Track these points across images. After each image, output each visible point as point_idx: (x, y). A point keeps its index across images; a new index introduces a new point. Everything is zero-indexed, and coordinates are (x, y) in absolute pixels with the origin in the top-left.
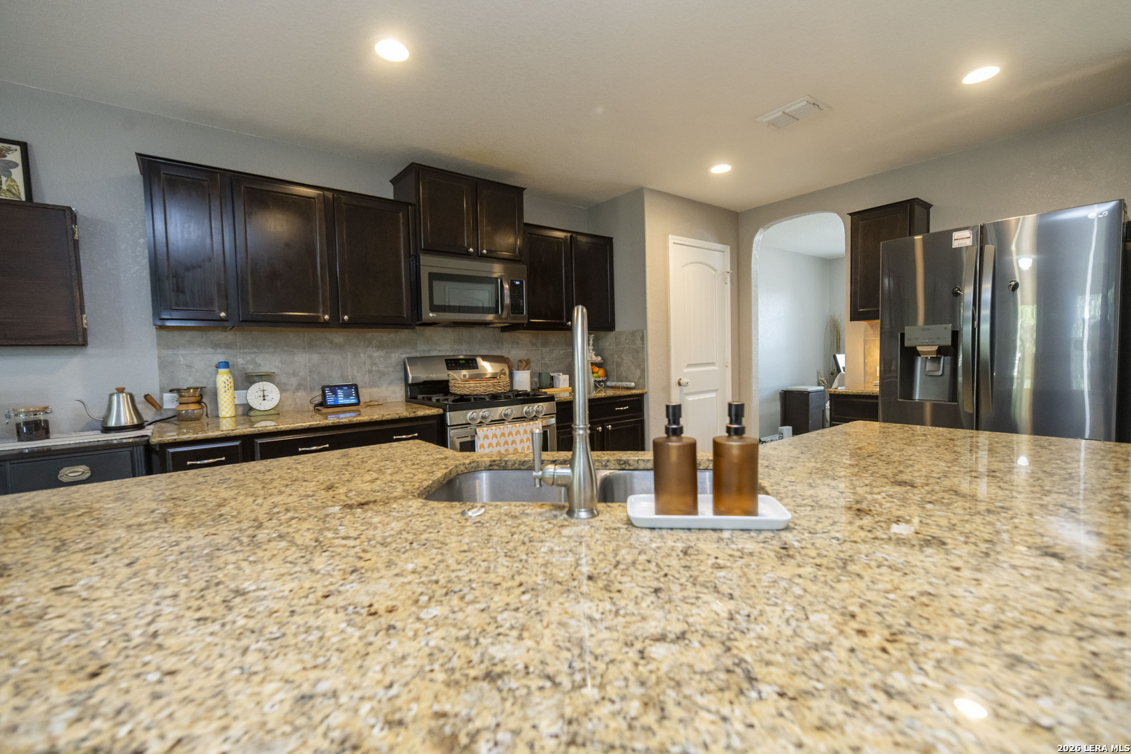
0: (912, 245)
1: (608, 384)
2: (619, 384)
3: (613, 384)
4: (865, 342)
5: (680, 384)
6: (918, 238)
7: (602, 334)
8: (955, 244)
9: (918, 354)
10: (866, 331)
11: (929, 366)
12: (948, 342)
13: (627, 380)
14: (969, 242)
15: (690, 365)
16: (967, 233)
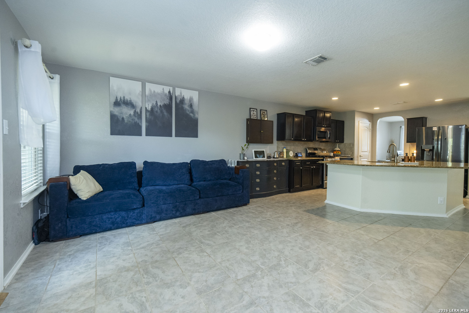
0: (422, 129)
1: (342, 155)
2: (346, 155)
3: (344, 155)
4: (409, 147)
5: (360, 156)
6: (424, 128)
7: (340, 144)
8: (433, 130)
9: (425, 151)
10: (410, 145)
11: (427, 153)
12: (432, 148)
13: (347, 155)
14: (436, 129)
15: (362, 152)
16: (436, 128)
